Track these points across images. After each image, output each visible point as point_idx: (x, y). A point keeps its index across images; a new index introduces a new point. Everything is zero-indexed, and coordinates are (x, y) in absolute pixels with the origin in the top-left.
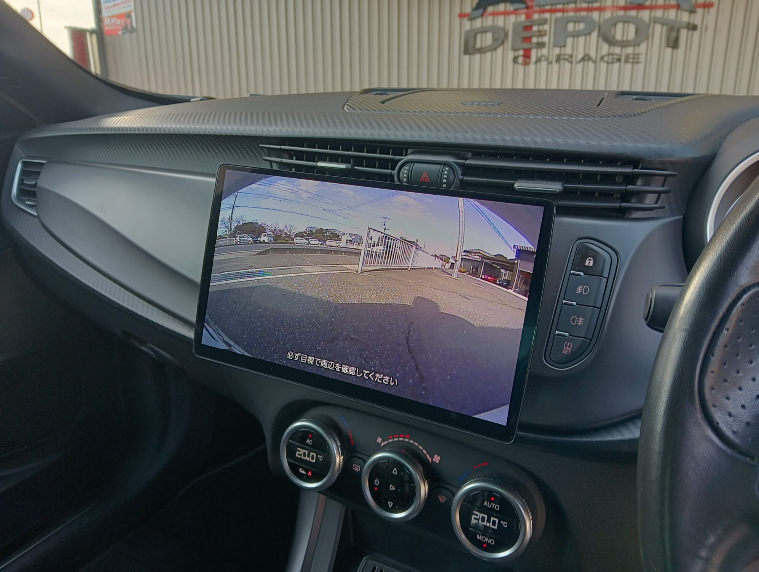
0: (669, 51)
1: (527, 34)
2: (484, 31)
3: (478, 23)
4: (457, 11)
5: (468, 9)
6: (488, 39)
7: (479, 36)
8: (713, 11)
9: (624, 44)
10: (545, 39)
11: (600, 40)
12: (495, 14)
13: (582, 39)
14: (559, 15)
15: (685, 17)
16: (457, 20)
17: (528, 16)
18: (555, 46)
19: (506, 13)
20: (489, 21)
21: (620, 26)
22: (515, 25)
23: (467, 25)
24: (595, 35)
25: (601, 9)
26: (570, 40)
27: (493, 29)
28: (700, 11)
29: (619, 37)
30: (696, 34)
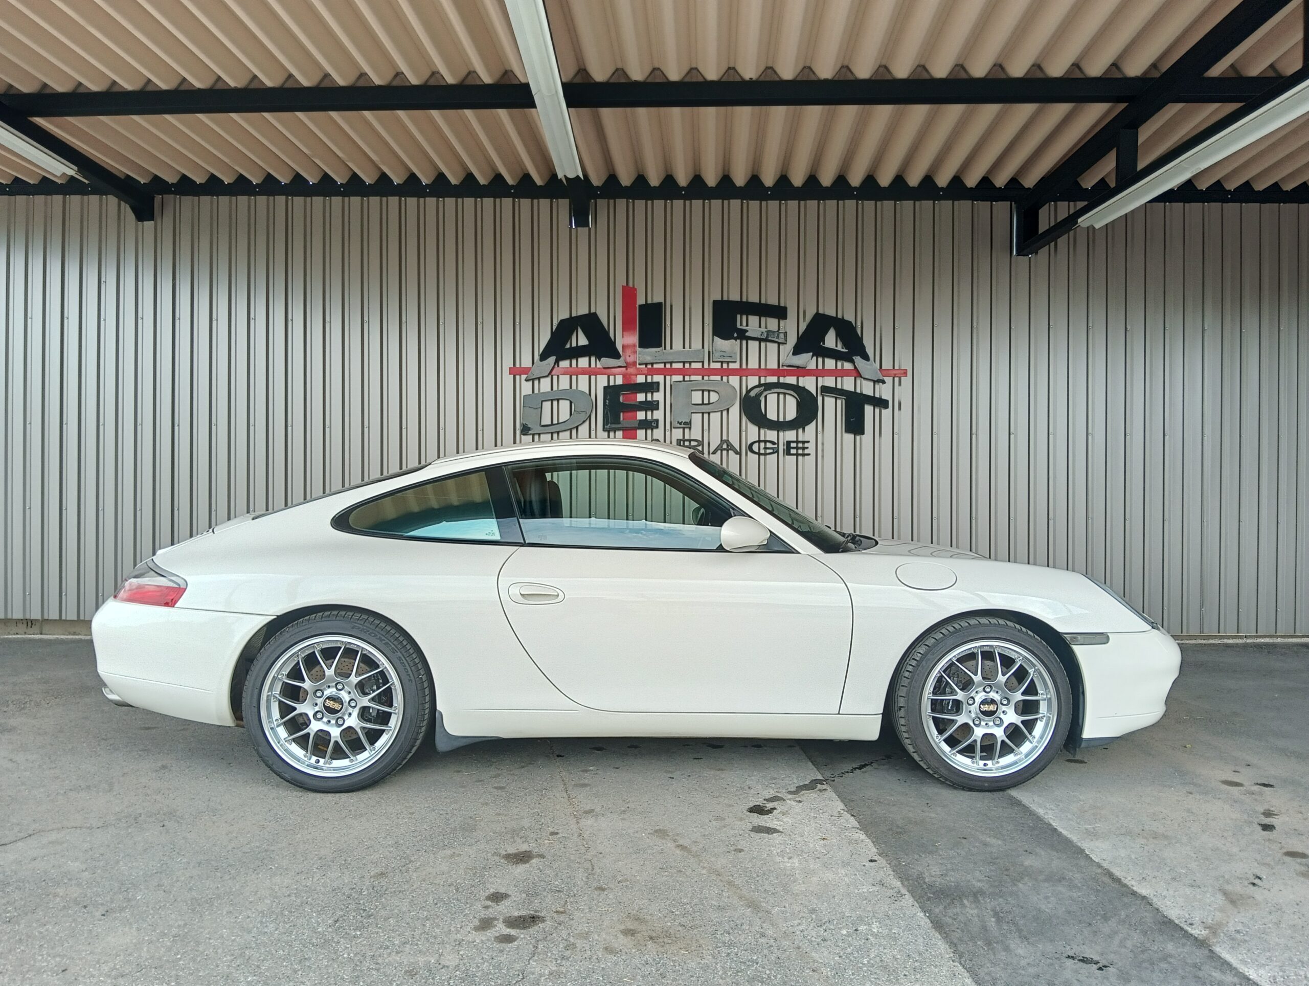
2: (554, 397)
3: (544, 386)
4: (508, 363)
5: (526, 362)
6: (563, 411)
7: (547, 405)
8: (907, 381)
9: (781, 426)
11: (744, 418)
12: (573, 373)
13: (715, 418)
14: (677, 378)
15: (867, 388)
16: (508, 379)
17: (628, 378)
18: (674, 426)
19: (590, 372)
20: (563, 383)
21: (772, 399)
22: (608, 390)
23: (525, 388)
24: (735, 410)
25: (741, 373)
26: (697, 419)
27: (571, 396)
28: (888, 381)
29: (772, 415)
30: (886, 413)
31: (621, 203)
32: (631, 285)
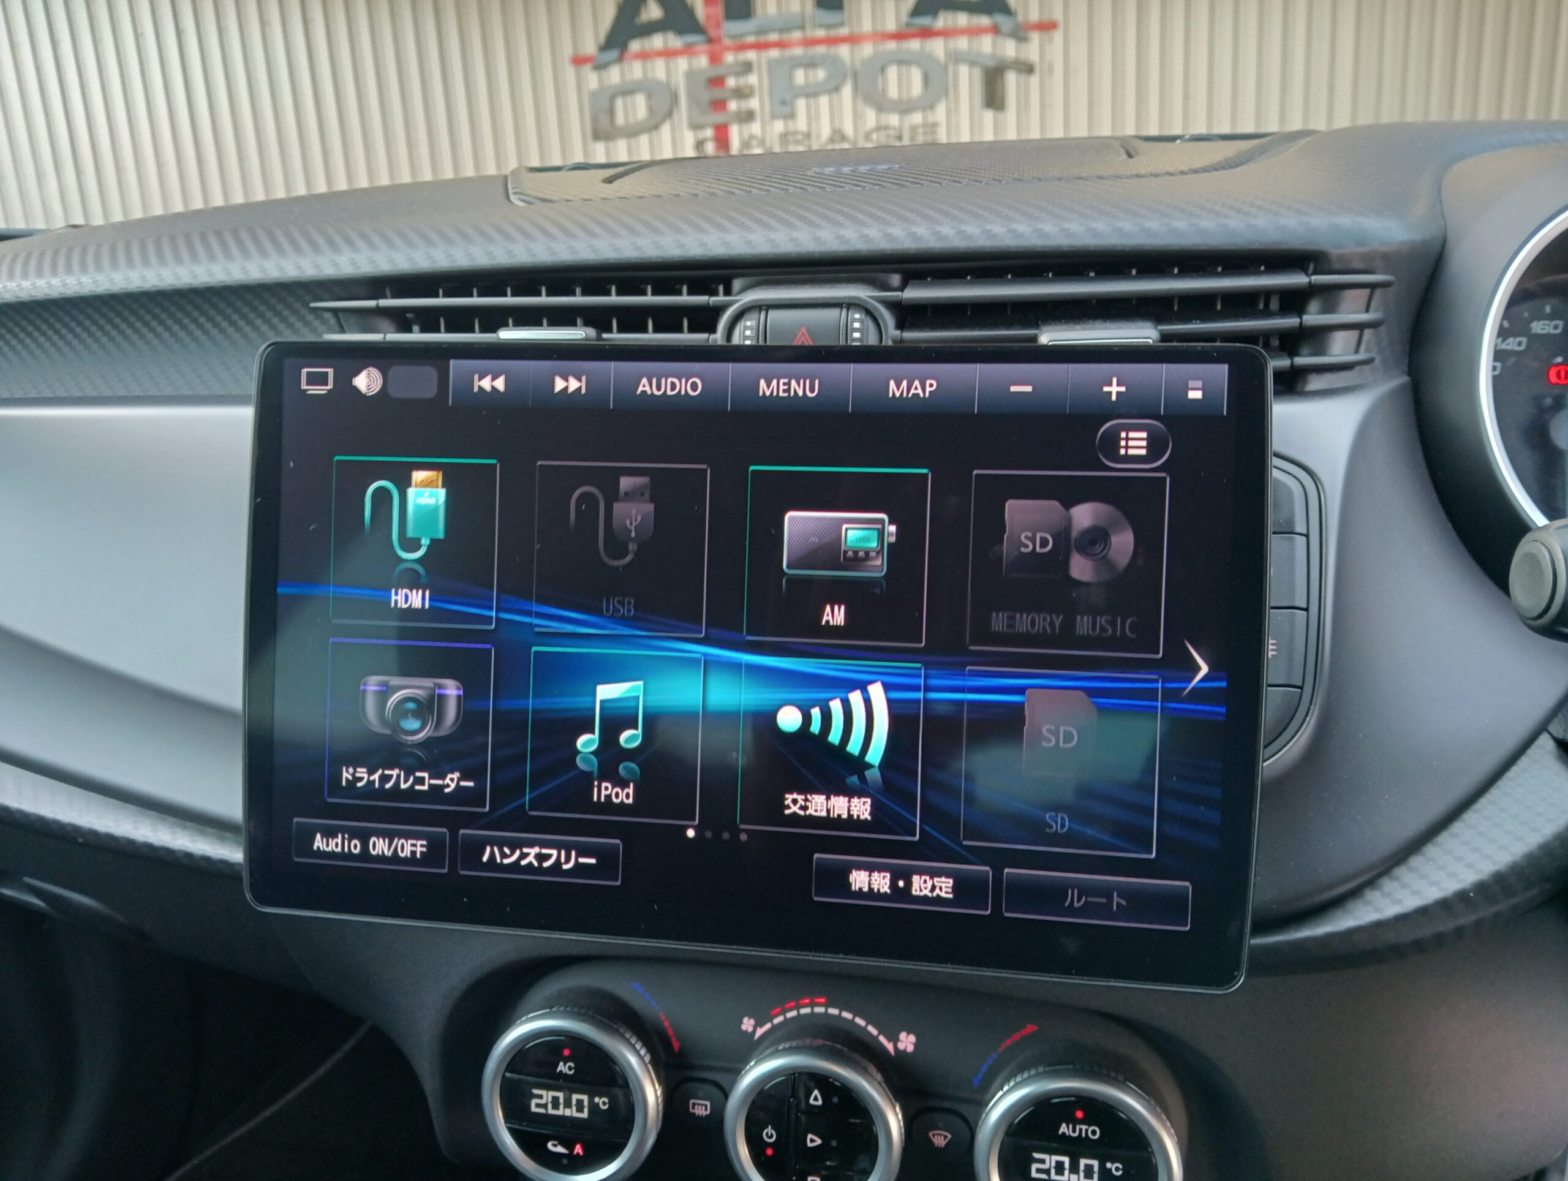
0: (989, 115)
1: (717, 93)
2: (627, 91)
3: (614, 75)
4: (567, 51)
5: (590, 47)
6: (640, 107)
7: (619, 103)
8: (1058, 36)
9: (905, 107)
10: (754, 103)
11: (860, 102)
12: (645, 56)
13: (824, 100)
14: (774, 53)
15: (1010, 49)
16: (570, 72)
17: (715, 59)
18: (774, 117)
19: (668, 54)
20: (636, 71)
21: (892, 72)
22: (690, 75)
23: (592, 80)
24: (847, 90)
25: (853, 40)
26: (801, 104)
27: (647, 87)
28: (1035, 36)
29: (893, 92)
30: (1034, 80)
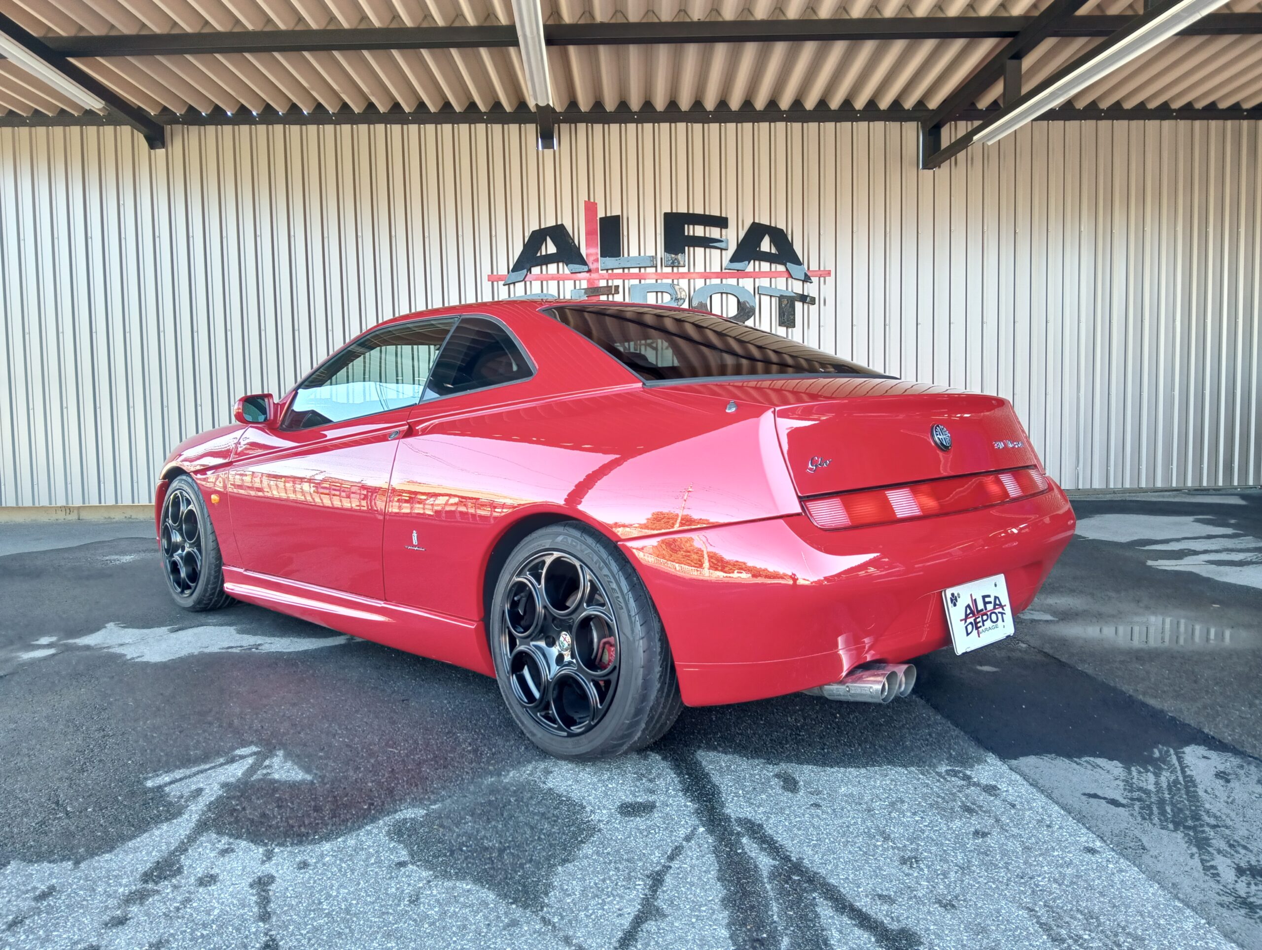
3: (519, 290)
4: (487, 271)
5: (503, 270)
8: (830, 280)
12: (542, 279)
14: (635, 282)
15: (797, 287)
16: (487, 286)
17: (592, 284)
19: (559, 278)
20: (535, 287)
23: (504, 292)
25: (690, 276)
28: (815, 280)
30: (814, 309)
31: (582, 127)
32: (592, 200)
